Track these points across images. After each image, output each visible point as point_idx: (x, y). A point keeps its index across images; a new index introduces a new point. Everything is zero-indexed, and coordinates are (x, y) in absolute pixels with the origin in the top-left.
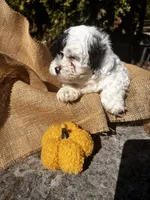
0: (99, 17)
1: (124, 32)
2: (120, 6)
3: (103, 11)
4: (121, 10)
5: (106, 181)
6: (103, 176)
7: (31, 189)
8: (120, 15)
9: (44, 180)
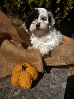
0: (56, 11)
1: (69, 19)
2: (67, 6)
3: (58, 9)
4: (68, 8)
5: (42, 96)
6: (41, 93)
7: (4, 95)
8: (67, 11)
9: (12, 91)
